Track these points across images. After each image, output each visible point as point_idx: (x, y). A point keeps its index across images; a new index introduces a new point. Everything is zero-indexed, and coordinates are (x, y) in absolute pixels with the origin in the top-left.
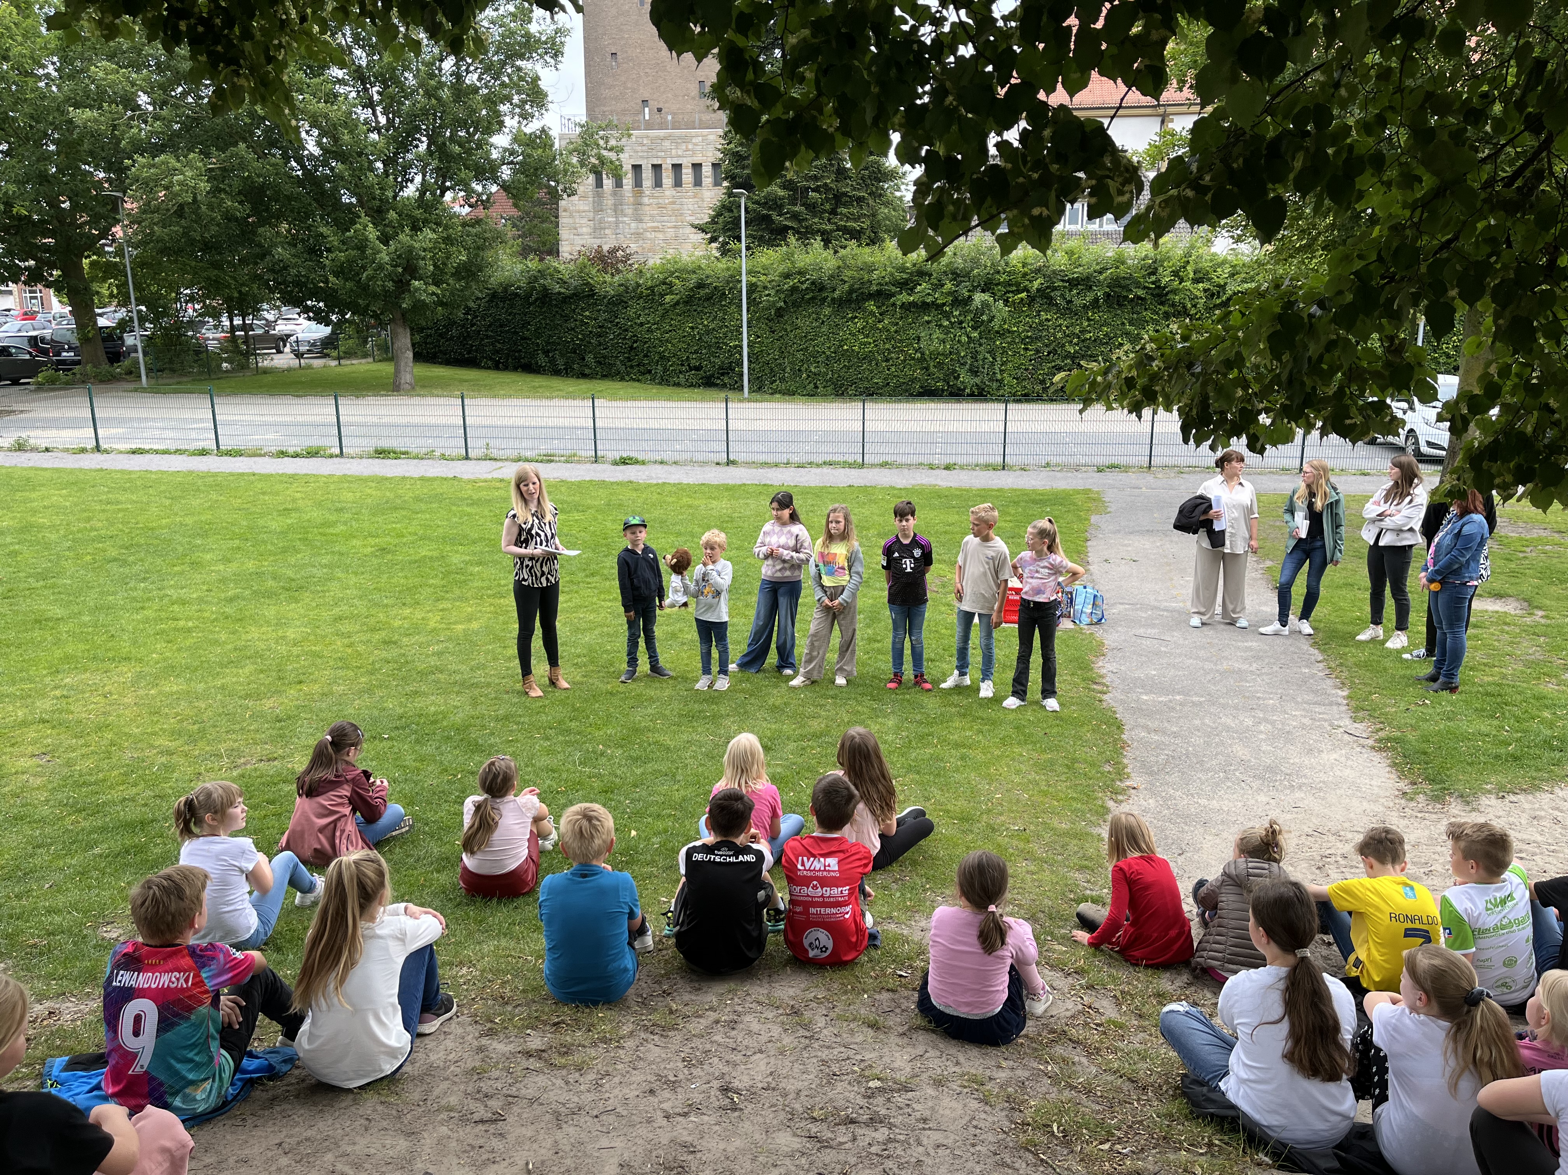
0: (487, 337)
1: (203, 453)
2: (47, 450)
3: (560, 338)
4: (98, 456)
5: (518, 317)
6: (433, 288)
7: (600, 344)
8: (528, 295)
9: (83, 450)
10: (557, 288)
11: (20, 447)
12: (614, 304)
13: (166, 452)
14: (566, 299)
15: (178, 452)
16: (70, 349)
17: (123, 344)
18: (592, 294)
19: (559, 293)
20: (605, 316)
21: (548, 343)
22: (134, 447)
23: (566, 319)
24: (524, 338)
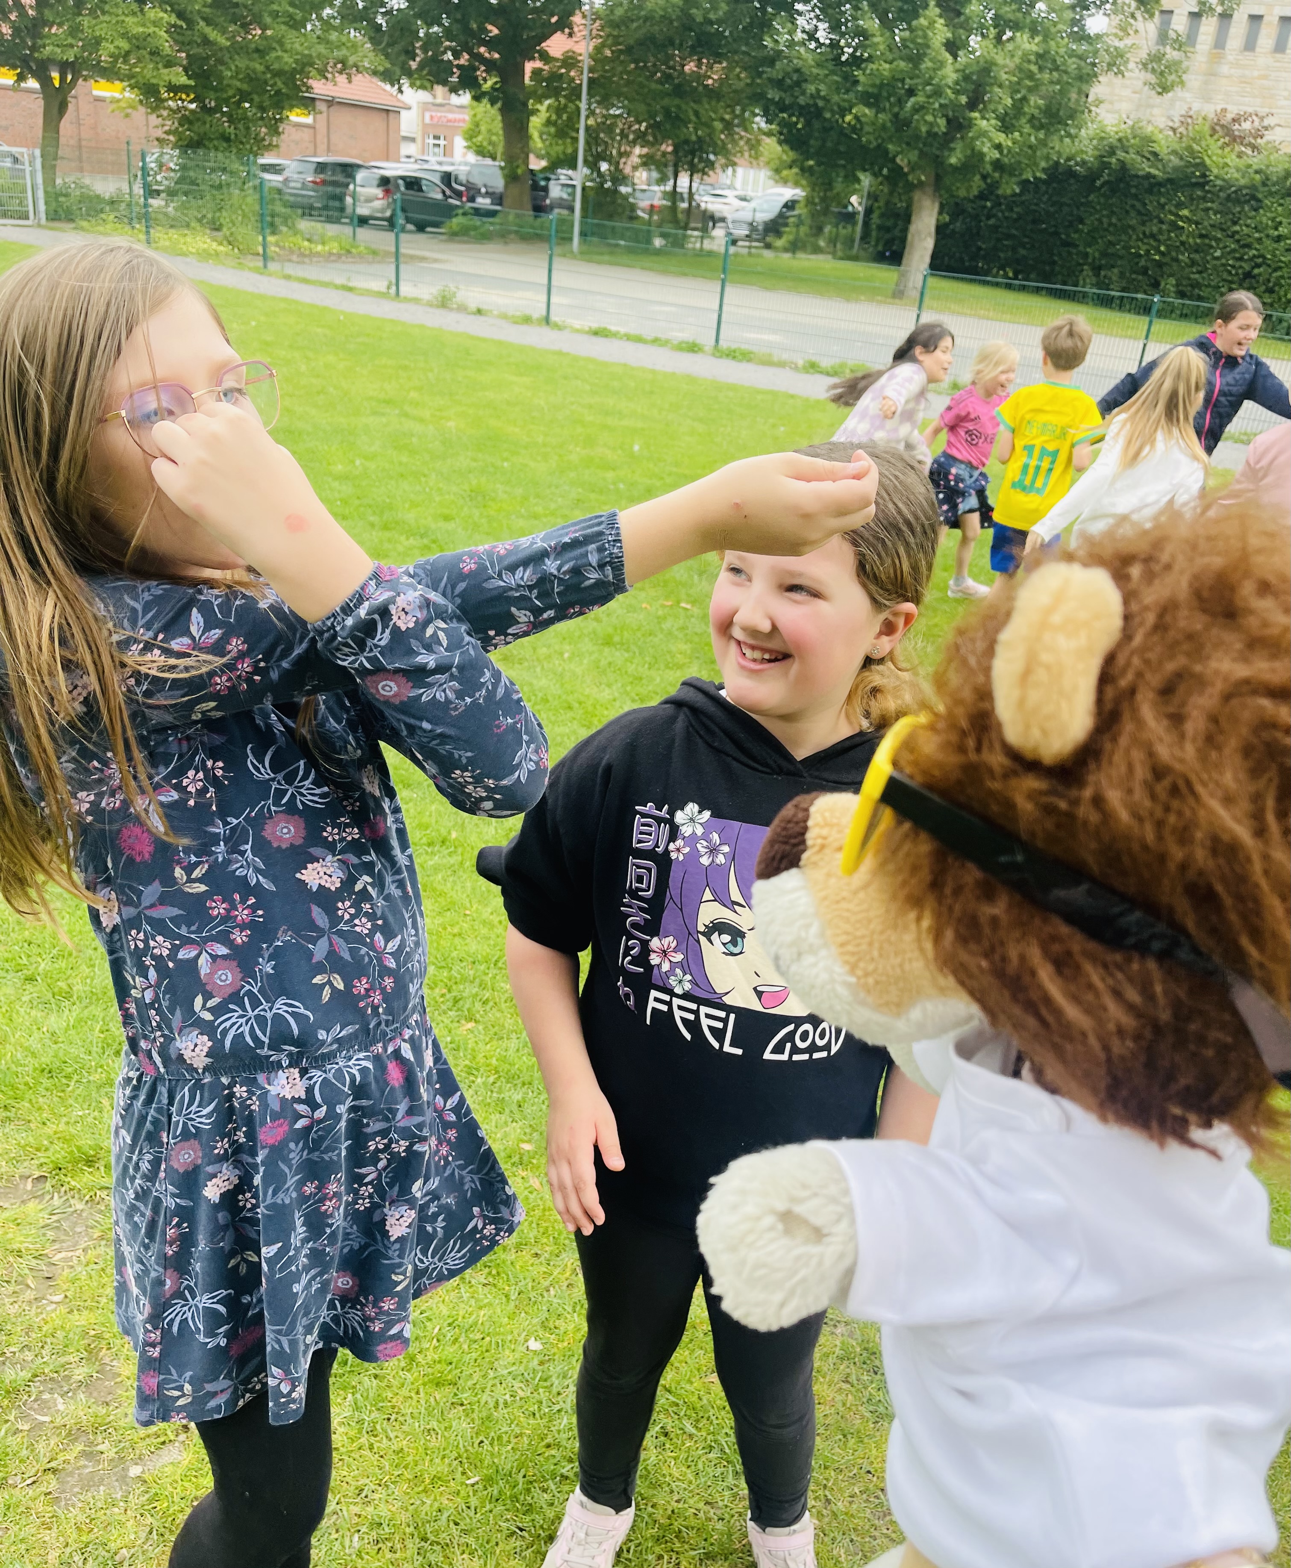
0: (1009, 236)
1: (693, 348)
2: (479, 312)
3: (1127, 248)
4: (545, 330)
5: (1066, 209)
6: (1000, 138)
7: (1193, 263)
8: (1092, 176)
9: (527, 320)
10: (1147, 168)
11: (444, 302)
12: (1238, 202)
13: (639, 340)
14: (1152, 185)
15: (656, 341)
16: (488, 194)
17: (547, 196)
18: (1203, 182)
19: (1149, 176)
20: (1216, 218)
21: (1104, 254)
22: (595, 326)
23: (1145, 217)
24: (1066, 244)
